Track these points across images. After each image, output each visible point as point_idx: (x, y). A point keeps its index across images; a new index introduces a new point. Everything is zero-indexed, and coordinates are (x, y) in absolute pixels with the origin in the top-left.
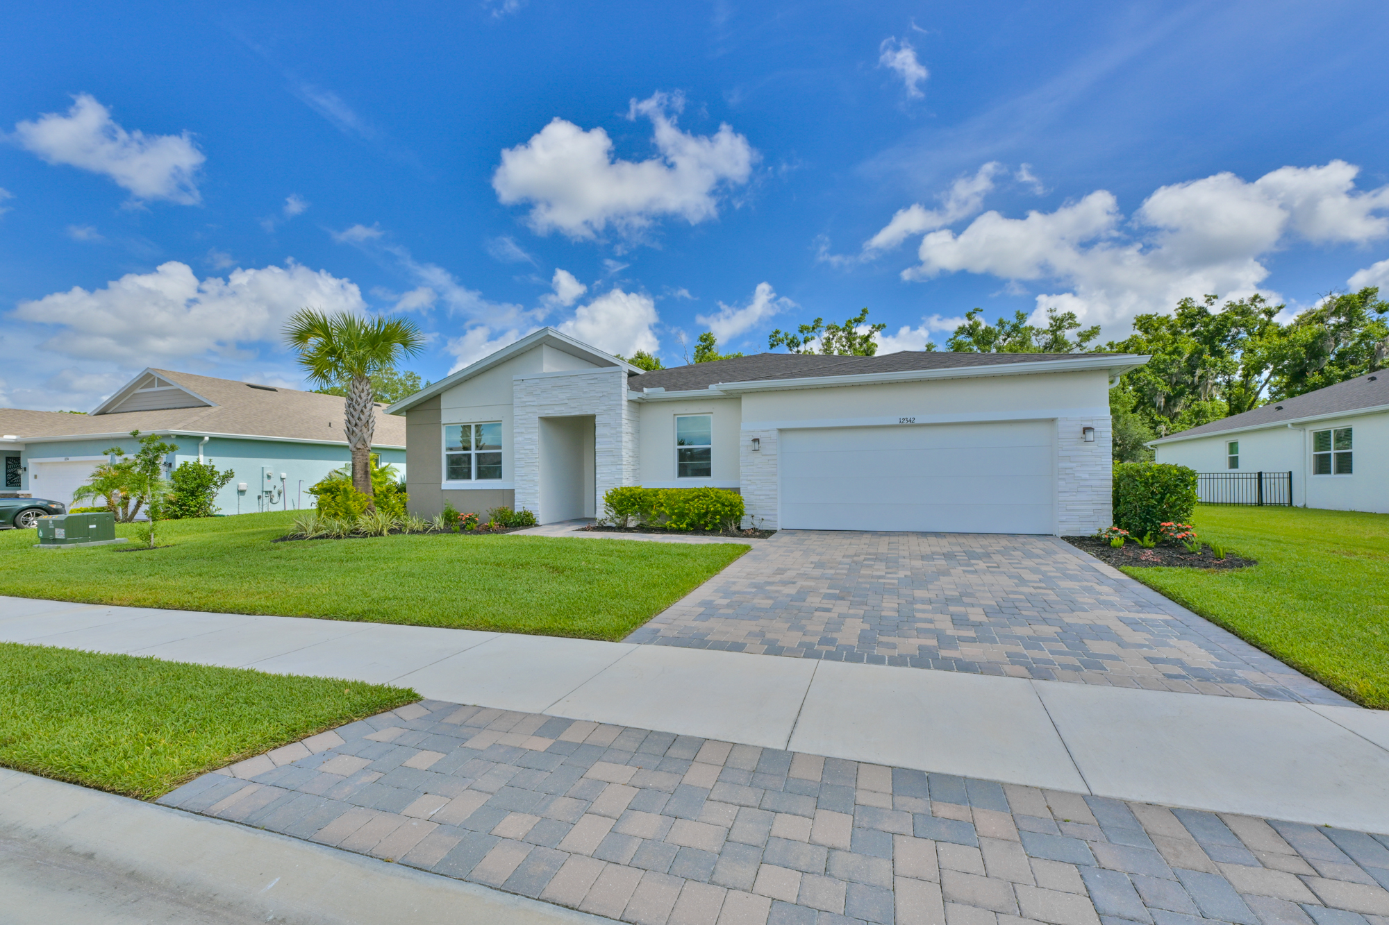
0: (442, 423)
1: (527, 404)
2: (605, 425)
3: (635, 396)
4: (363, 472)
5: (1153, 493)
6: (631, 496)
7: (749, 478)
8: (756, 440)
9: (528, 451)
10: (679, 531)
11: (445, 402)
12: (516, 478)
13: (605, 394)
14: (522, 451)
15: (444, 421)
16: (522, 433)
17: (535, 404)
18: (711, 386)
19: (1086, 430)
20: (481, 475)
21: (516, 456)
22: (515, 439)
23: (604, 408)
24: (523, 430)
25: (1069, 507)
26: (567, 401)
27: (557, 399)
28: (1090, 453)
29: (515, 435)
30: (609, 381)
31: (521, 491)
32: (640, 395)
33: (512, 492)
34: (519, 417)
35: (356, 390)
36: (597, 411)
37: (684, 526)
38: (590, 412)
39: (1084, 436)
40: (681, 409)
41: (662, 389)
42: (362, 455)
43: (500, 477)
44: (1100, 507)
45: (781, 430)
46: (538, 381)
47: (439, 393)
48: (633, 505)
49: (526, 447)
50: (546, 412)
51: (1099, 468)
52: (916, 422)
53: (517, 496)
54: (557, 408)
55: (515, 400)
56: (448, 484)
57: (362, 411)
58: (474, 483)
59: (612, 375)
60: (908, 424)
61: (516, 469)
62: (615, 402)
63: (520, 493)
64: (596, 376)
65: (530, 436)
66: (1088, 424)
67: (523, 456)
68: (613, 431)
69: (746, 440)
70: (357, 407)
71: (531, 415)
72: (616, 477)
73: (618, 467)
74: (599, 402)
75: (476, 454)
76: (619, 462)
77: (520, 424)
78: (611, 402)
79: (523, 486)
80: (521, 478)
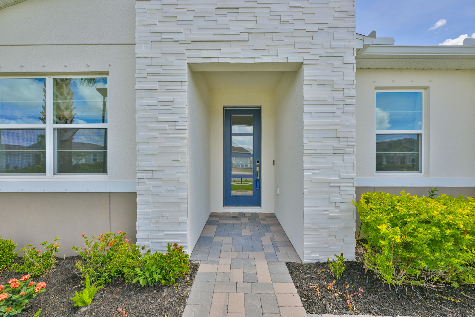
1: (164, 36)
2: (321, 83)
9: (165, 126)
12: (139, 175)
13: (321, 27)
14: (152, 125)
16: (153, 90)
17: (182, 38)
21: (141, 134)
22: (138, 102)
23: (319, 52)
24: (155, 86)
26: (245, 37)
27: (227, 32)
29: (138, 95)
31: (150, 198)
34: (148, 61)
36: (306, 57)
38: (291, 60)
43: (105, 170)
49: (161, 118)
50: (205, 54)
53: (140, 208)
54: (225, 48)
61: (139, 158)
62: (341, 44)
63: (145, 202)
65: (172, 98)
67: (155, 134)
68: (339, 95)
71: (170, 58)
72: (344, 174)
73: (346, 158)
74: (310, 40)
75: (59, 130)
76: (348, 150)
77: (150, 74)
78: (335, 44)
79: (155, 190)
80: (149, 175)
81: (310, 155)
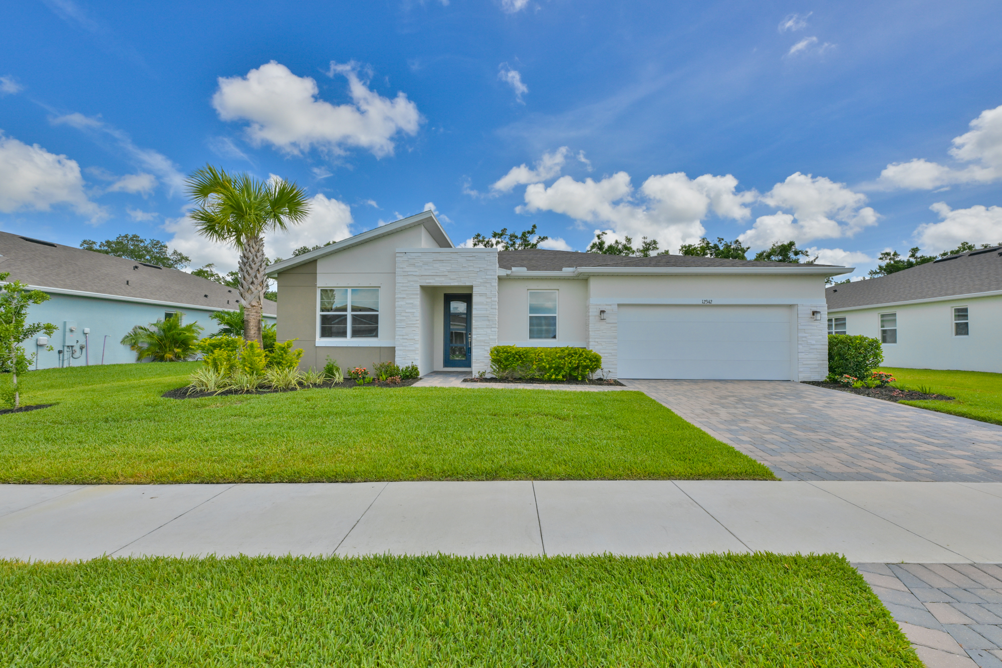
0: (318, 286)
1: (409, 273)
2: (481, 295)
3: (503, 272)
4: (256, 329)
5: (860, 353)
6: (516, 354)
7: (596, 340)
8: (602, 312)
9: (409, 314)
10: (556, 381)
11: (321, 267)
12: (397, 337)
13: (482, 269)
14: (403, 314)
15: (319, 284)
16: (403, 298)
17: (417, 274)
18: (564, 269)
19: (814, 313)
20: (356, 333)
21: (398, 318)
22: (397, 303)
23: (481, 280)
24: (404, 296)
25: (805, 362)
26: (447, 273)
27: (438, 271)
28: (815, 328)
29: (397, 300)
30: (486, 259)
31: (402, 348)
32: (509, 272)
33: (393, 349)
34: (401, 284)
35: (252, 249)
36: (474, 283)
37: (560, 377)
38: (468, 284)
39: (813, 316)
40: (533, 285)
41: (525, 269)
42: (257, 312)
43: (376, 336)
44: (821, 362)
45: (619, 305)
46: (420, 254)
47: (316, 258)
48: (517, 360)
49: (407, 311)
50: (427, 281)
51: (820, 337)
52: (713, 303)
53: (397, 353)
54: (437, 279)
55: (397, 269)
56: (322, 342)
57: (258, 270)
58: (349, 341)
59: (488, 254)
60: (707, 305)
61: (397, 329)
62: (490, 277)
63: (400, 350)
64: (474, 254)
65: (411, 301)
66: (815, 309)
67: (404, 318)
68: (489, 300)
69: (594, 312)
70: (253, 266)
71: (412, 283)
72: (491, 337)
73: (493, 329)
74: (475, 275)
75: (353, 315)
76: (493, 326)
77: (403, 291)
78: (487, 277)
79: (404, 344)
80: (401, 337)
81: (476, 328)
